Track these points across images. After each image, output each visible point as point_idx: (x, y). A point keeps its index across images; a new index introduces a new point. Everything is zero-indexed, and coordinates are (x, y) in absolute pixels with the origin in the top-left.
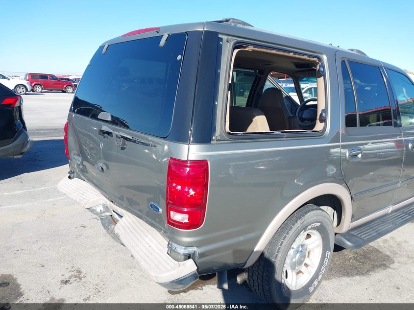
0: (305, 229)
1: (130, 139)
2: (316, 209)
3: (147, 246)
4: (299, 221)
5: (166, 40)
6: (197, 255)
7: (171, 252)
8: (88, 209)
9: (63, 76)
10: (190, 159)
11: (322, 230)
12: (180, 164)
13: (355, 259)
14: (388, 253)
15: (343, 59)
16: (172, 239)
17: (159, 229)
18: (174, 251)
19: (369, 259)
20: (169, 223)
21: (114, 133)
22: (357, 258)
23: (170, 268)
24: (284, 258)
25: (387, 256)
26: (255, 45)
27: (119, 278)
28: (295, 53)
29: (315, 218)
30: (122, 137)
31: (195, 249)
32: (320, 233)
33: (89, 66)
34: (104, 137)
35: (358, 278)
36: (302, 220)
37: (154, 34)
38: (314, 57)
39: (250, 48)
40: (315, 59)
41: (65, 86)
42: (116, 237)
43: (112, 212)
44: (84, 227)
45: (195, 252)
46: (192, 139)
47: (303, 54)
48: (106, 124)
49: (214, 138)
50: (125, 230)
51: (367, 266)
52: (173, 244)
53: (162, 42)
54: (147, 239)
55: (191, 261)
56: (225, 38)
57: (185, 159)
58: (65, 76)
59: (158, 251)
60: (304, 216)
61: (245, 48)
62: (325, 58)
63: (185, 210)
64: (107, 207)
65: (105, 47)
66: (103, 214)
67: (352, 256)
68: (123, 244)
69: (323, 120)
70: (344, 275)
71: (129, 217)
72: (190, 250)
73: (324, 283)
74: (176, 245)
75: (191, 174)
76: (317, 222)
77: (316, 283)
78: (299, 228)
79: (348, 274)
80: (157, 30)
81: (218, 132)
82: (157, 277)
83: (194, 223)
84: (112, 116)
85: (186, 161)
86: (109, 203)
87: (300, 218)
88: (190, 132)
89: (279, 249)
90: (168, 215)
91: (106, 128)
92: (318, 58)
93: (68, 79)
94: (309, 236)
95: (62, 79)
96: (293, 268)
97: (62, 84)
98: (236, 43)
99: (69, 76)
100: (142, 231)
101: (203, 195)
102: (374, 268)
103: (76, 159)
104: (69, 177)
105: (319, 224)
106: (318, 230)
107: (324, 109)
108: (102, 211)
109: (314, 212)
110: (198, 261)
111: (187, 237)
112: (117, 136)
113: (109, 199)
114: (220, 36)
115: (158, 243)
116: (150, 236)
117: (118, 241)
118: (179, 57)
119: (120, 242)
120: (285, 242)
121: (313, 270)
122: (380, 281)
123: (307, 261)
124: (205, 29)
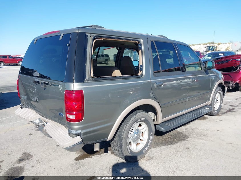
0: (137, 121)
1: (47, 83)
2: (142, 112)
3: (59, 133)
4: (133, 118)
5: (62, 37)
6: (81, 134)
7: (70, 134)
8: (31, 122)
9: (17, 55)
10: (74, 90)
11: (146, 121)
12: (70, 92)
13: (170, 138)
14: (186, 134)
15: (152, 41)
16: (70, 128)
17: (64, 125)
18: (71, 133)
19: (177, 137)
20: (67, 120)
21: (40, 81)
22: (171, 137)
23: (69, 140)
24: (127, 135)
25: (186, 135)
26: (104, 37)
27: (50, 156)
28: (126, 39)
29: (142, 116)
30: (44, 83)
31: (80, 131)
32: (146, 124)
33: (28, 50)
34: (36, 85)
35: (170, 146)
36: (135, 117)
37: (57, 34)
38: (136, 41)
39: (102, 39)
40: (137, 42)
41: (18, 61)
42: (46, 134)
43: (44, 122)
44: (31, 135)
45: (80, 132)
46: (74, 81)
47: (130, 40)
48: (37, 78)
49: (85, 80)
50: (49, 128)
51: (175, 141)
52: (70, 130)
53: (61, 38)
54: (59, 131)
55: (79, 137)
56: (89, 35)
57: (72, 90)
58: (18, 56)
59: (64, 134)
60: (135, 115)
61: (100, 39)
62: (142, 41)
63: (74, 113)
64: (41, 120)
65: (35, 41)
66: (39, 124)
67: (169, 136)
68: (50, 137)
69: (142, 70)
70: (163, 145)
71: (51, 122)
72: (78, 132)
73: (153, 149)
74: (71, 130)
75: (76, 96)
76: (143, 118)
77: (146, 148)
78: (133, 121)
79: (165, 145)
80: (59, 32)
81: (87, 77)
82: (63, 145)
83: (79, 119)
84: (40, 74)
85: (73, 91)
86: (42, 117)
87: (134, 116)
88: (73, 78)
89: (124, 131)
90: (67, 116)
91: (36, 79)
92: (138, 41)
93: (20, 57)
94: (140, 125)
95: (16, 57)
96: (134, 142)
97: (16, 61)
98: (95, 37)
99: (20, 55)
100: (57, 128)
101: (82, 105)
102: (178, 141)
103: (24, 98)
104: (21, 108)
105: (144, 119)
106: (144, 122)
107: (141, 65)
108: (39, 122)
109: (141, 113)
110: (83, 137)
111: (76, 126)
112: (42, 83)
113: (41, 115)
114: (86, 34)
115: (64, 131)
116: (60, 129)
117: (47, 135)
118: (68, 45)
119: (48, 136)
120: (127, 127)
121: (145, 142)
122: (180, 146)
123: (141, 138)
124: (79, 32)
